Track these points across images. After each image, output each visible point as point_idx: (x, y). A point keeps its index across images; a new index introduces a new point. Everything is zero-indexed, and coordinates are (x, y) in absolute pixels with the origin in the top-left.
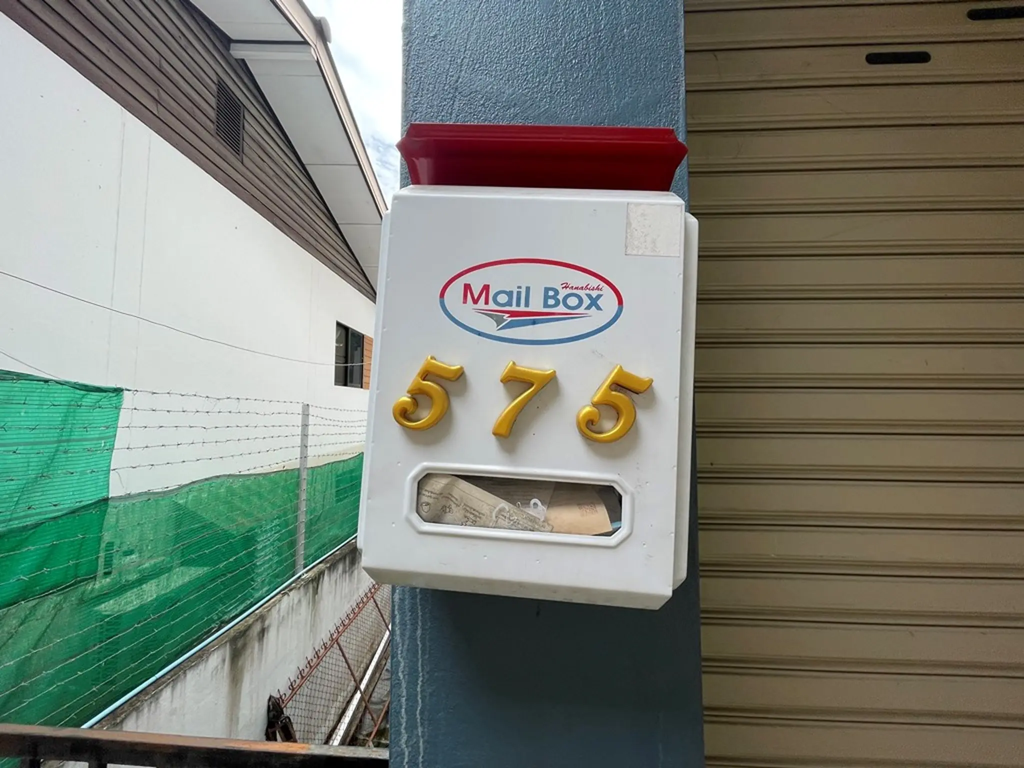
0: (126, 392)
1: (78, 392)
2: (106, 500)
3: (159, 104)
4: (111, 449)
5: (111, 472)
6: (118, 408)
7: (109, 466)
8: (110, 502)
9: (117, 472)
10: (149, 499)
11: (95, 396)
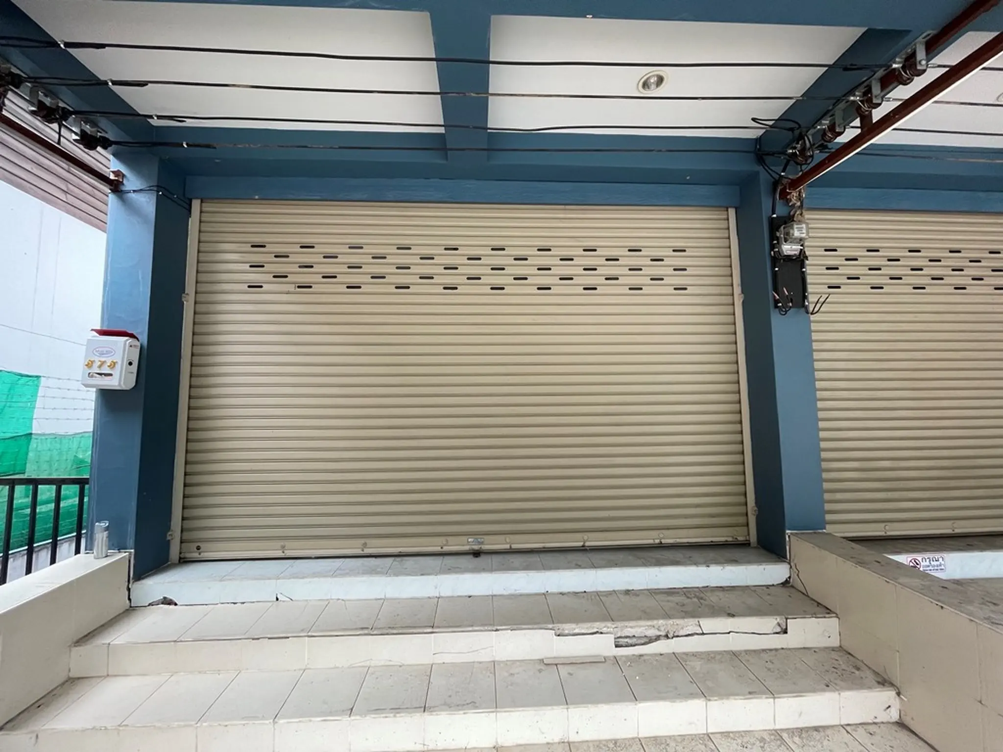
0: (42, 378)
1: (17, 376)
2: (31, 434)
3: (67, 194)
4: (34, 408)
5: (34, 420)
6: (38, 386)
7: (33, 416)
8: (33, 436)
9: (38, 421)
10: (56, 438)
11: (25, 379)
